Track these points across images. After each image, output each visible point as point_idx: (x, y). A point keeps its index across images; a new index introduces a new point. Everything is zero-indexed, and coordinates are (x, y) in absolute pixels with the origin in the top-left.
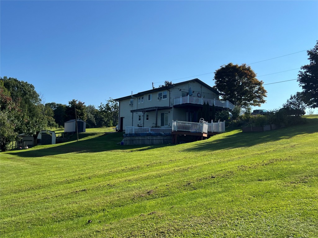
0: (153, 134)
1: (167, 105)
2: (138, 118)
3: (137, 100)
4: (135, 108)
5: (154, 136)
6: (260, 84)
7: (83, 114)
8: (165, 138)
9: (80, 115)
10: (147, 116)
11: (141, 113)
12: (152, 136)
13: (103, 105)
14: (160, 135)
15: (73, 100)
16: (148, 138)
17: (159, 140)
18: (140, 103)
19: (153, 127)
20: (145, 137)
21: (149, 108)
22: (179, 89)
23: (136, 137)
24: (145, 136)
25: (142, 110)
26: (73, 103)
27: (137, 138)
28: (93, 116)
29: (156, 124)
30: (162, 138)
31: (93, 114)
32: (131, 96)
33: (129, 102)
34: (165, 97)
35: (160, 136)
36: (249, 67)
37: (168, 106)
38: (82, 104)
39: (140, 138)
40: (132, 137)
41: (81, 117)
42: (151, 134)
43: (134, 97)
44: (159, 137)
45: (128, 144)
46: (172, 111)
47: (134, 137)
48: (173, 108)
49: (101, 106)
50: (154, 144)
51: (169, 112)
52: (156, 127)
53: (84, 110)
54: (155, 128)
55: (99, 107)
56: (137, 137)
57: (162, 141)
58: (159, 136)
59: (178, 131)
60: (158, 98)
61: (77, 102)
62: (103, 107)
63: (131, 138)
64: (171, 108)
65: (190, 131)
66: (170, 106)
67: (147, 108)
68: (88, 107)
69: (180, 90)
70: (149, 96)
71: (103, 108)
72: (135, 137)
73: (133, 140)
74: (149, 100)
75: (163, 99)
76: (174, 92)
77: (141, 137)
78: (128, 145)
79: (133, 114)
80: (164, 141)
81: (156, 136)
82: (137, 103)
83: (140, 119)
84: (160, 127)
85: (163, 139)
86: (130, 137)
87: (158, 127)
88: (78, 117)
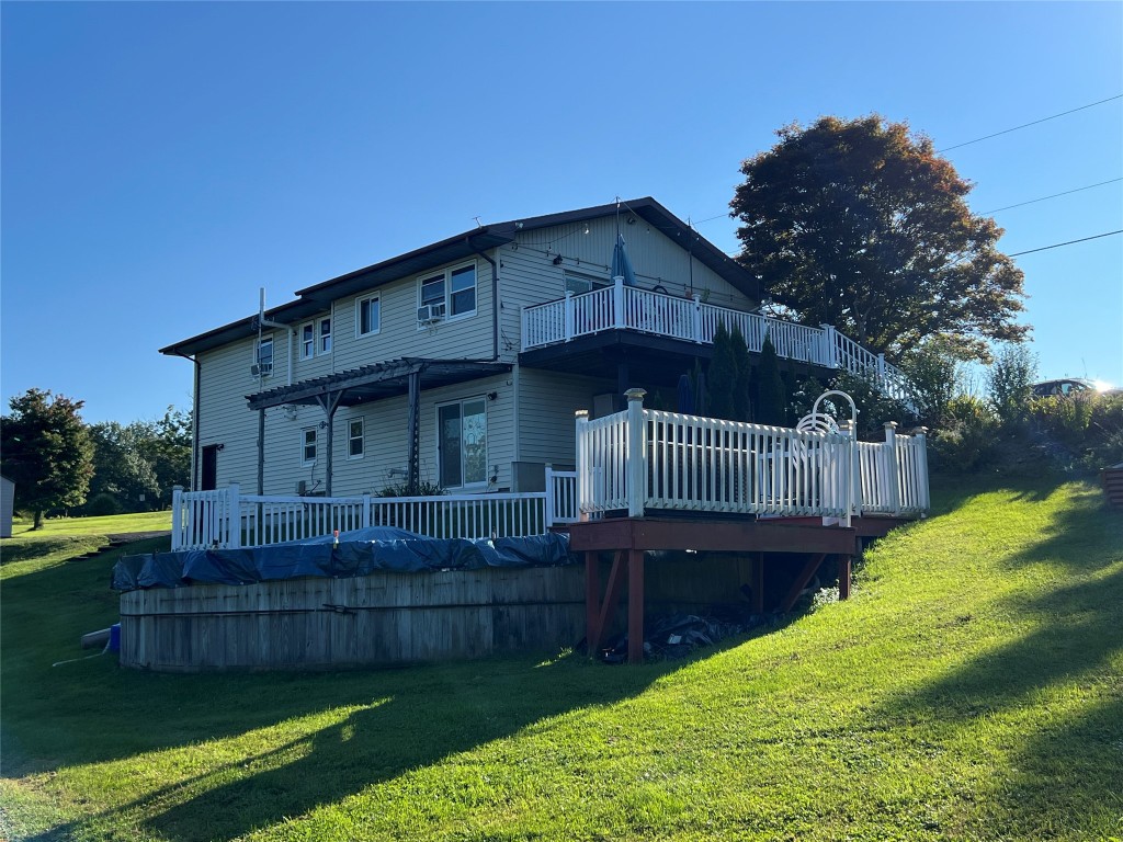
0: (389, 549)
1: (481, 350)
2: (303, 444)
3: (294, 344)
4: (282, 377)
5: (400, 573)
6: (985, 234)
7: (76, 450)
8: (513, 588)
9: (59, 458)
10: (356, 429)
11: (314, 414)
12: (375, 571)
13: (177, 415)
14: (462, 558)
15: (31, 392)
16: (342, 600)
17: (451, 615)
18: (310, 356)
19: (389, 493)
20: (311, 586)
21: (364, 371)
22: (548, 253)
23: (221, 591)
24: (303, 577)
25: (319, 390)
26: (29, 403)
27: (227, 598)
28: (150, 465)
29: (414, 470)
30: (479, 589)
31: (148, 460)
32: (257, 316)
33: (244, 357)
34: (463, 302)
35: (460, 575)
36: (924, 146)
37: (490, 355)
38: (72, 408)
39: (259, 598)
40: (179, 592)
41: (65, 464)
42: (366, 552)
43: (272, 324)
44: (448, 587)
45: (142, 660)
46: (511, 390)
47: (194, 591)
48: (516, 368)
49: (167, 417)
50: (406, 654)
51: (494, 396)
52: (412, 489)
53: (80, 436)
54: (404, 500)
55: (162, 423)
56: (231, 590)
57: (485, 618)
58: (446, 575)
59: (649, 512)
60: (422, 314)
61: (49, 402)
62: (176, 425)
63: (172, 600)
64: (507, 368)
65: (755, 506)
66: (496, 357)
67: (347, 375)
68: (128, 430)
69: (557, 261)
70: (365, 305)
71: (176, 429)
72: (204, 592)
73: (187, 619)
74: (364, 330)
75: (448, 318)
76: (518, 271)
77: (262, 588)
78: (147, 670)
79: (263, 416)
80: (497, 618)
81: (422, 571)
82: (294, 358)
83: (310, 453)
84: (439, 493)
85: (495, 604)
86: (162, 593)
87: (428, 493)
88: (53, 465)
